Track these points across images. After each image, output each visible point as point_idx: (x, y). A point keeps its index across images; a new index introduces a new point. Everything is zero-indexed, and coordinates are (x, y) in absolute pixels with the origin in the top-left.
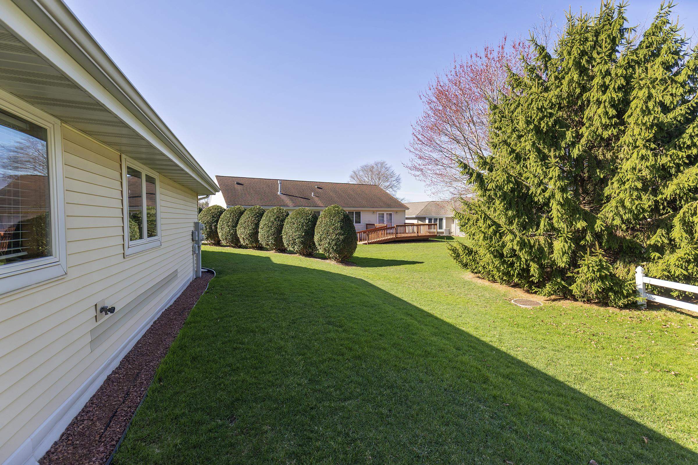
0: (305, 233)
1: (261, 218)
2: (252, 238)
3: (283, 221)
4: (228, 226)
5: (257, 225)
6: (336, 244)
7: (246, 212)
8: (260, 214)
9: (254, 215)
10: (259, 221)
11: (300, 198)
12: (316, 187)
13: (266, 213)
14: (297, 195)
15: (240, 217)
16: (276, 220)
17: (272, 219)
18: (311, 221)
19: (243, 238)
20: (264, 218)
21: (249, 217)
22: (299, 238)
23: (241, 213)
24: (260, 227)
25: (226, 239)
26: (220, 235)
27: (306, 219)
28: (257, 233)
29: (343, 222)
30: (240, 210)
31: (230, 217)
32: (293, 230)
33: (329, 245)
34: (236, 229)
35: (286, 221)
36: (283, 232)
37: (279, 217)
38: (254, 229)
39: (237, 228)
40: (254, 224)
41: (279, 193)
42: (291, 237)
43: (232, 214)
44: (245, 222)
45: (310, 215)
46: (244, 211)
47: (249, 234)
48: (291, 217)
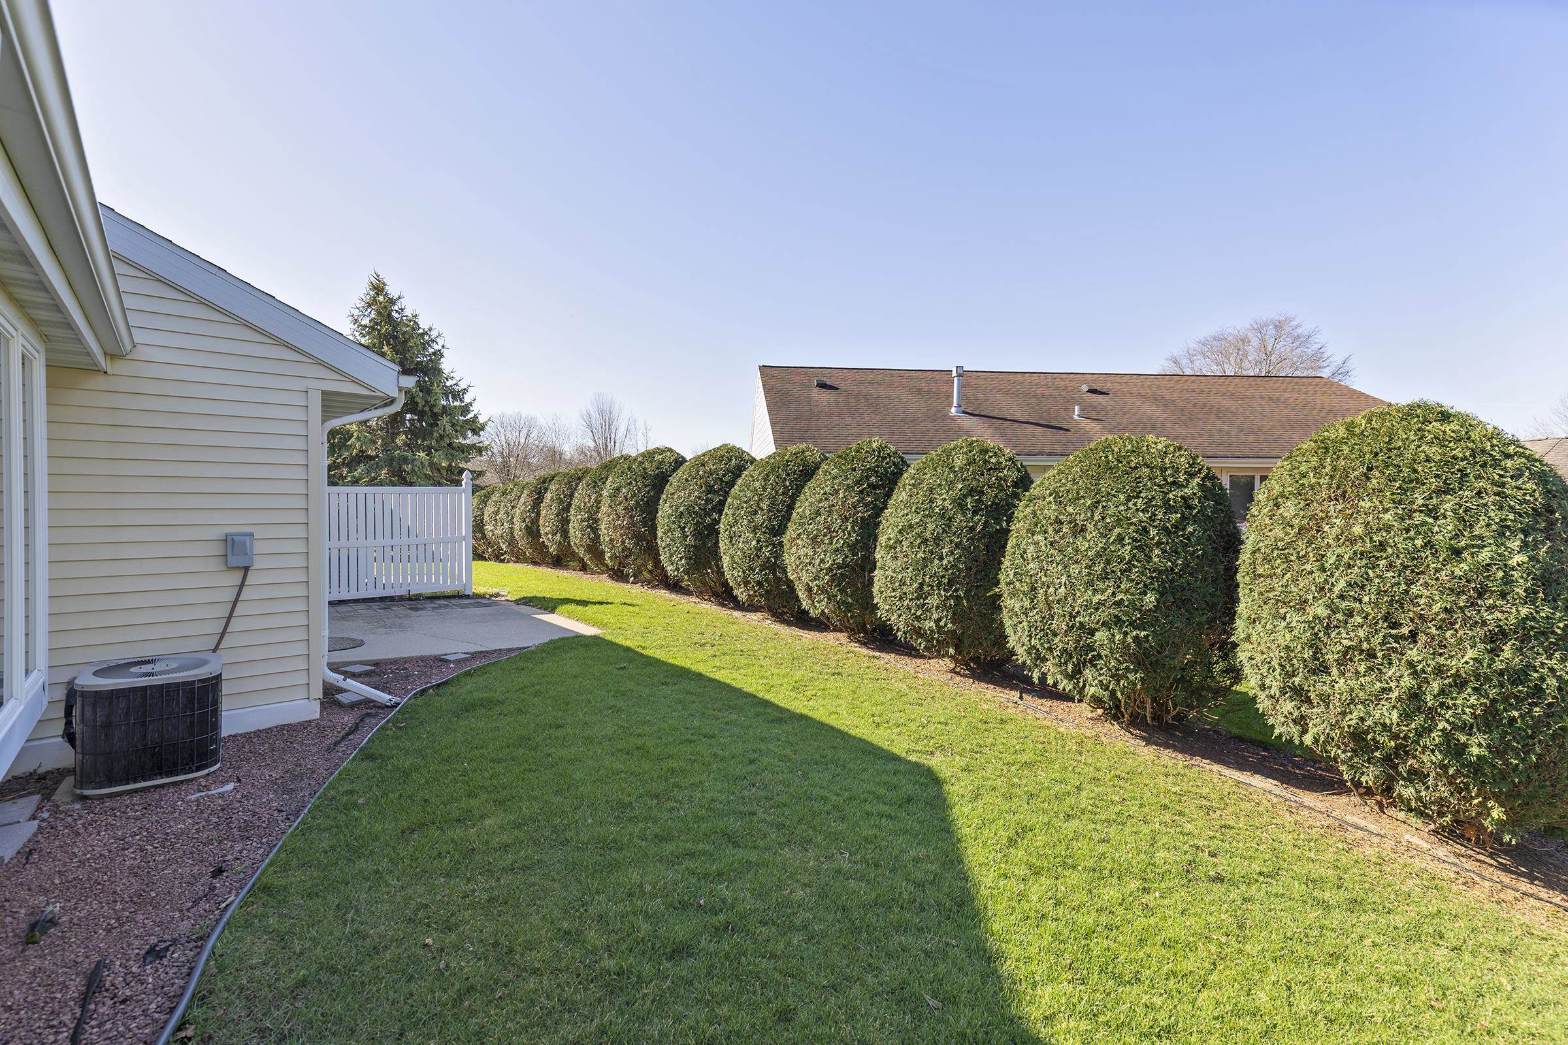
0: (1162, 594)
1: (889, 495)
2: (843, 591)
3: (1002, 511)
4: (755, 530)
5: (869, 529)
6: (1488, 719)
7: (824, 466)
8: (882, 477)
9: (857, 483)
10: (879, 510)
11: (1031, 427)
12: (1085, 388)
13: (912, 471)
14: (1018, 417)
15: (799, 489)
16: (962, 507)
17: (943, 501)
18: (1202, 519)
19: (810, 590)
20: (900, 495)
21: (837, 492)
22: (1118, 620)
23: (808, 473)
24: (882, 539)
25: (746, 583)
26: (726, 561)
27: (1166, 502)
28: (868, 565)
29: (1549, 534)
30: (804, 460)
31: (764, 489)
32: (1074, 569)
33: (1406, 716)
34: (781, 544)
35: (1023, 510)
36: (1007, 571)
37: (982, 493)
38: (853, 547)
39: (786, 539)
40: (855, 523)
41: (953, 410)
42: (1057, 609)
43: (772, 478)
44: (818, 513)
45: (1191, 475)
46: (817, 467)
47: (830, 569)
48: (1056, 493)
